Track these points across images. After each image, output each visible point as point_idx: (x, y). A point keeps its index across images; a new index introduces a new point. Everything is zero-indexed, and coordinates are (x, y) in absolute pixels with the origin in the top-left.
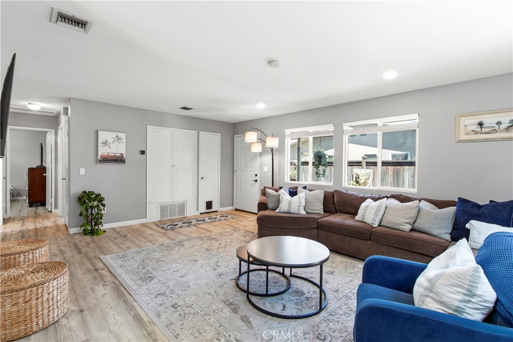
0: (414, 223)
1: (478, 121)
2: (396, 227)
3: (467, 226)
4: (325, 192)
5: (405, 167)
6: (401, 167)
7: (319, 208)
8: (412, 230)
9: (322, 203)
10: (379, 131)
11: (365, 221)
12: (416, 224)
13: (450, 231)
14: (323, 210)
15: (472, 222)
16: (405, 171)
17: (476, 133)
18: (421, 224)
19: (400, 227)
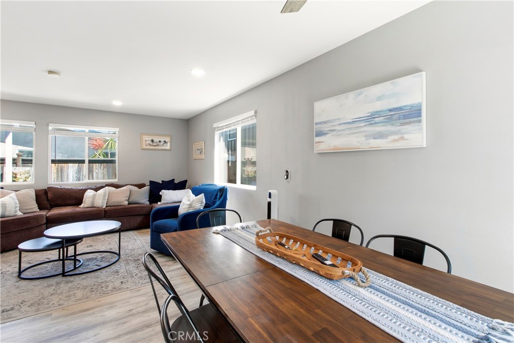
0: (129, 199)
1: (151, 139)
2: (119, 204)
3: (160, 193)
4: (35, 190)
5: (69, 164)
6: (66, 164)
7: (34, 207)
8: (129, 204)
9: (35, 202)
10: (86, 136)
11: (95, 205)
12: (130, 200)
13: (148, 199)
14: (37, 208)
15: (163, 191)
16: (69, 168)
17: (151, 145)
18: (133, 199)
19: (122, 204)
